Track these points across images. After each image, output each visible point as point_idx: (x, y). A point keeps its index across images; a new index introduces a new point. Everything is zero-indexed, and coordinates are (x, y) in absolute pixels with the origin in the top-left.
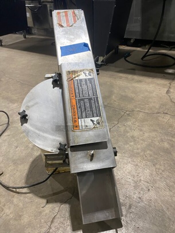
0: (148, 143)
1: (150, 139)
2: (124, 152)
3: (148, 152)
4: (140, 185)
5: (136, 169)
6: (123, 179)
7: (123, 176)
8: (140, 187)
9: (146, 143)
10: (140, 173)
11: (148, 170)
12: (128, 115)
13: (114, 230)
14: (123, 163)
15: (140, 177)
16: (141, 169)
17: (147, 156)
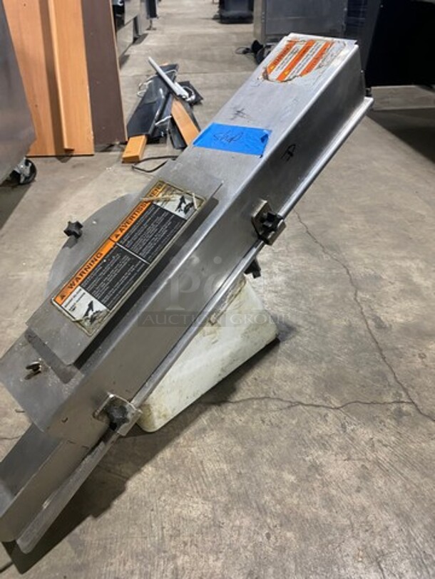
0: (330, 519)
1: (350, 519)
2: (240, 473)
3: (289, 534)
4: (156, 563)
5: (204, 530)
6: (152, 513)
7: (160, 509)
8: (149, 566)
9: (324, 512)
10: (196, 545)
11: (219, 564)
12: (400, 414)
13: (9, 560)
14: (202, 490)
15: (185, 553)
16: (214, 542)
17: (272, 538)
